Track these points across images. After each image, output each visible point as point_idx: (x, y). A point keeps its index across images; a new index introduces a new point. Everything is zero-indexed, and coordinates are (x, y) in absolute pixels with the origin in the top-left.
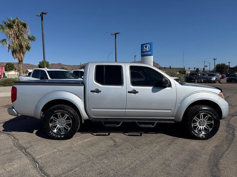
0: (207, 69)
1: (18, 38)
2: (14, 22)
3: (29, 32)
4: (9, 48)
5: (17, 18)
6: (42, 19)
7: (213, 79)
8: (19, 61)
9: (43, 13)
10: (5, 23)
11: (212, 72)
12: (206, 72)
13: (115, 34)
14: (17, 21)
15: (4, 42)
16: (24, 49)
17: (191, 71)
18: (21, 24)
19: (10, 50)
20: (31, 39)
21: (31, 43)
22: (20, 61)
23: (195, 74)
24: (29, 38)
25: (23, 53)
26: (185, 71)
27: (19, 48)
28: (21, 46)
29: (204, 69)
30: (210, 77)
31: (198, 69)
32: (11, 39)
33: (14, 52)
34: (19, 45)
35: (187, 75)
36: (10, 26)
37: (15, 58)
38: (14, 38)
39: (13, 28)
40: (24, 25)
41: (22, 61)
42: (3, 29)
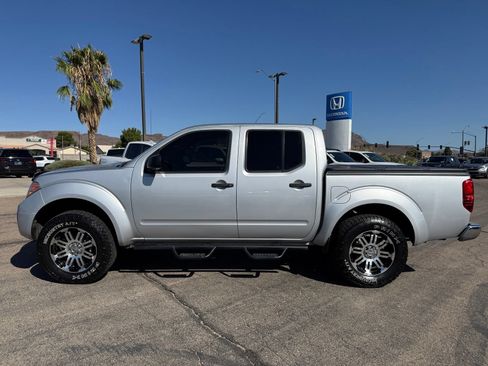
0: (468, 149)
1: (89, 84)
2: (83, 54)
3: (109, 73)
4: (72, 103)
5: (89, 47)
6: (142, 49)
7: (481, 170)
8: (91, 127)
9: (143, 38)
10: (67, 56)
11: (481, 154)
12: (465, 155)
13: (277, 76)
14: (89, 51)
15: (65, 92)
16: (101, 105)
17: (432, 153)
18: (97, 57)
19: (74, 107)
20: (114, 85)
21: (112, 94)
22: (93, 128)
23: (442, 159)
24: (110, 85)
25: (99, 114)
26: (420, 154)
27: (90, 103)
28: (95, 100)
29: (462, 149)
30: (475, 165)
31: (447, 149)
32: (78, 86)
33: (82, 110)
34: (91, 97)
35: (424, 160)
36: (76, 62)
37: (82, 122)
38: (83, 84)
39: (81, 65)
40: (102, 60)
41: (95, 128)
42: (64, 66)
